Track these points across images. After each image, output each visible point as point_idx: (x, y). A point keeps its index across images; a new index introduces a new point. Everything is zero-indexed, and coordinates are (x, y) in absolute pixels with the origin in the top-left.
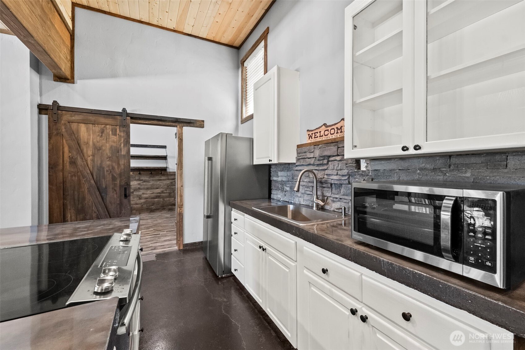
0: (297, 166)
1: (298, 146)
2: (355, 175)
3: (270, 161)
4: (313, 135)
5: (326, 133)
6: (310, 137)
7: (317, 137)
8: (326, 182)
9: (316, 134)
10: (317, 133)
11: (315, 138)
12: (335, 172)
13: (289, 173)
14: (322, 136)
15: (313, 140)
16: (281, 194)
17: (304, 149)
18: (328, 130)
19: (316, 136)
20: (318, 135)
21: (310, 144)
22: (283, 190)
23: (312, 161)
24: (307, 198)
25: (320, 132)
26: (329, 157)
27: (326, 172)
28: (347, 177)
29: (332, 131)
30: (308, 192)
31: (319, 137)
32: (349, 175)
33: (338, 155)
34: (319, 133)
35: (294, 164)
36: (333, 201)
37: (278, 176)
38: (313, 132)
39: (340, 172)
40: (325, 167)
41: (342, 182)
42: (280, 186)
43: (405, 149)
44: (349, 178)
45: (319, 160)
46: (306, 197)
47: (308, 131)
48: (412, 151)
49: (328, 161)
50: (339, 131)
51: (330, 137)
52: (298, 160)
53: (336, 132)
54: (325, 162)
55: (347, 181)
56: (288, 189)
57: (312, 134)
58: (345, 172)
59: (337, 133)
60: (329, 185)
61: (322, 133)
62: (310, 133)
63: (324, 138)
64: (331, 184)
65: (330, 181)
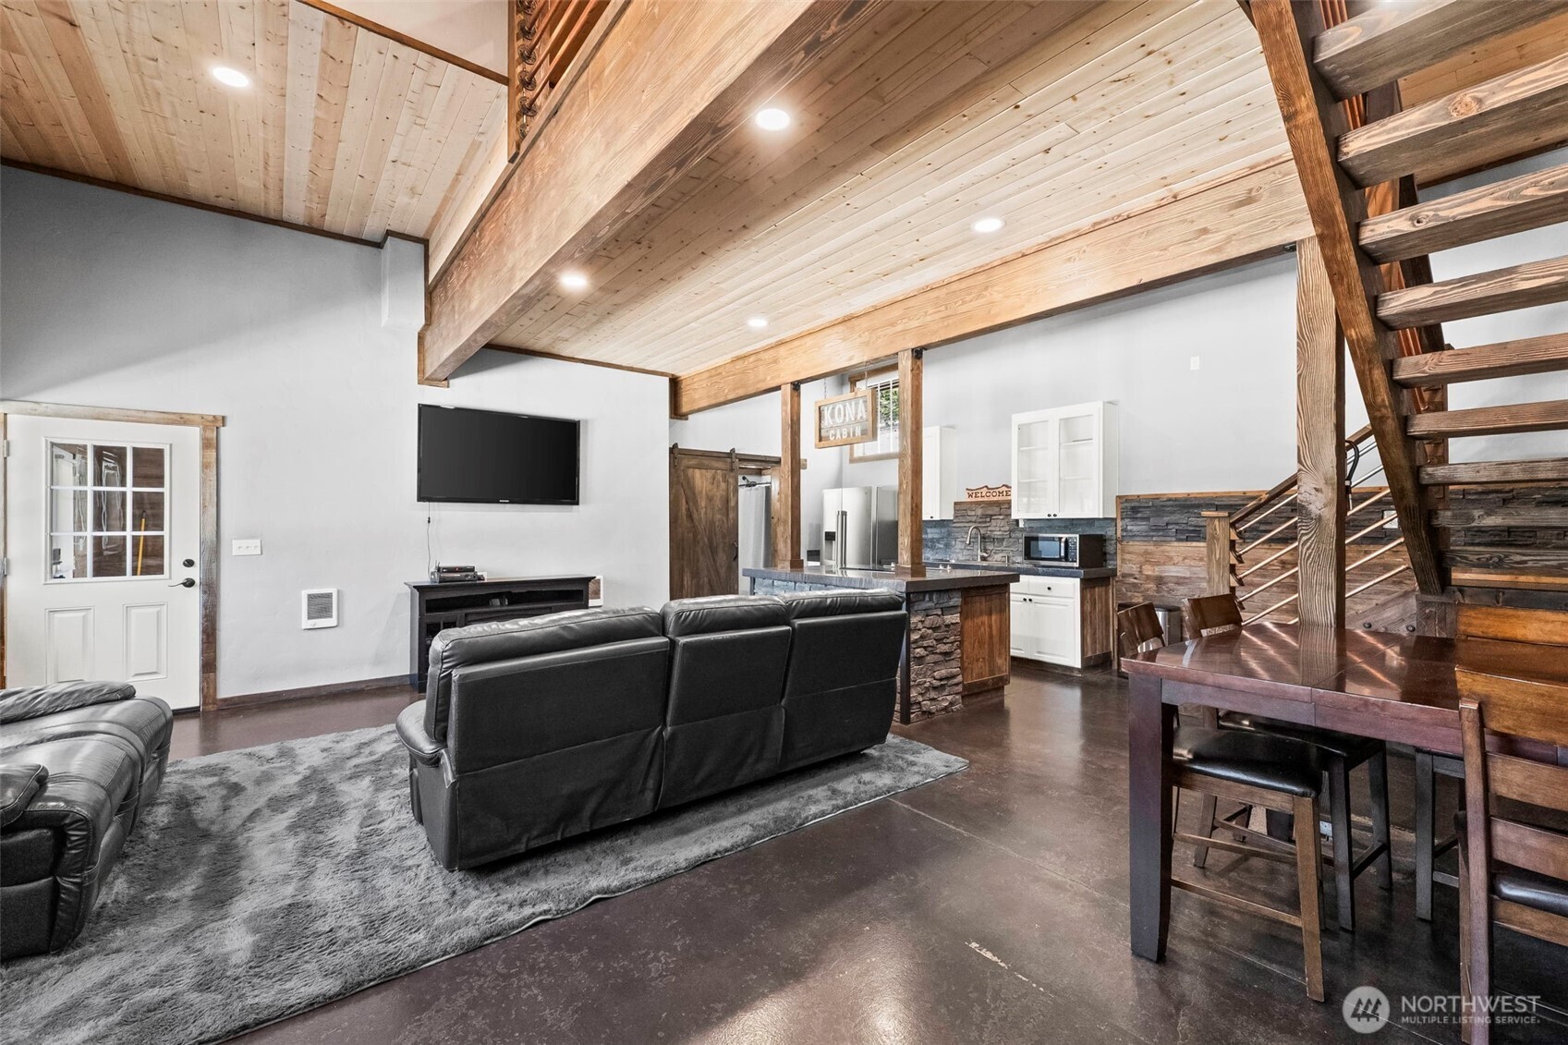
0: (954, 523)
1: (955, 503)
4: (974, 494)
5: (988, 494)
6: (970, 496)
7: (978, 497)
9: (976, 494)
10: (978, 493)
11: (975, 497)
12: (998, 529)
13: (943, 530)
14: (983, 496)
15: (973, 499)
16: (931, 552)
17: (964, 507)
18: (990, 492)
20: (979, 495)
21: (971, 503)
23: (974, 519)
25: (981, 493)
26: (992, 515)
27: (989, 529)
28: (1008, 533)
29: (994, 494)
31: (980, 497)
32: (1010, 531)
33: (1000, 515)
35: (951, 521)
37: (927, 533)
38: (973, 492)
39: (1002, 529)
40: (988, 524)
41: (1005, 536)
42: (929, 544)
43: (1049, 515)
44: (1010, 533)
45: (981, 518)
46: (965, 552)
47: (967, 490)
48: (1052, 517)
49: (995, 519)
50: (1004, 494)
51: (992, 499)
52: (956, 517)
53: (1000, 494)
54: (988, 520)
55: (1009, 536)
56: (942, 546)
57: (972, 494)
58: (1007, 528)
59: (1002, 495)
60: (992, 540)
61: (984, 494)
62: (970, 492)
63: (986, 499)
65: (993, 536)
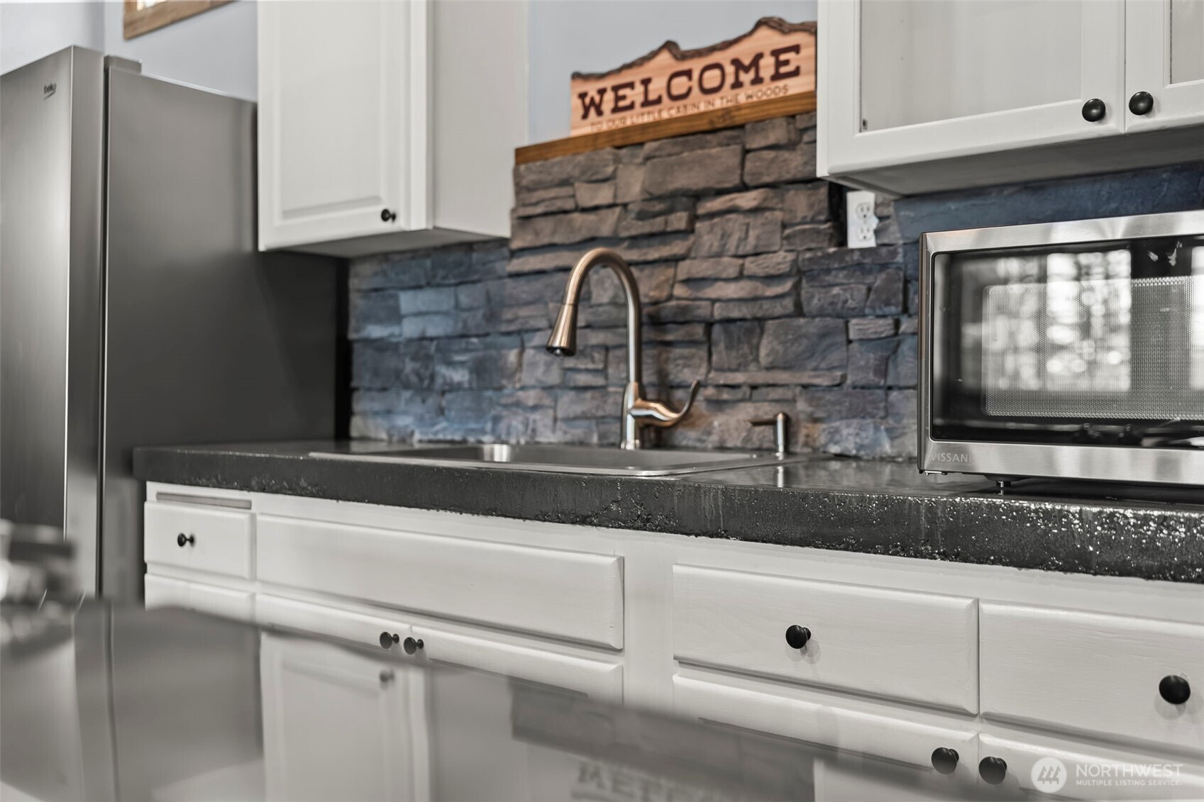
0: (514, 254)
1: (523, 155)
2: (828, 271)
3: (387, 216)
4: (609, 96)
5: (680, 85)
6: (591, 107)
7: (631, 106)
8: (683, 318)
9: (621, 92)
10: (631, 85)
11: (616, 110)
12: (729, 266)
13: (466, 296)
14: (658, 101)
15: (607, 122)
16: (418, 408)
17: (560, 166)
18: (688, 73)
19: (622, 104)
20: (636, 95)
21: (593, 140)
22: (425, 386)
23: (606, 224)
24: (578, 409)
25: (646, 82)
26: (698, 196)
27: (684, 269)
28: (787, 286)
29: (712, 78)
30: (583, 379)
31: (638, 105)
32: (799, 273)
33: (743, 188)
34: (639, 88)
35: (502, 242)
36: (718, 405)
37: (395, 316)
38: (608, 83)
39: (751, 266)
40: (677, 248)
41: (767, 308)
42: (409, 366)
43: (1095, 111)
44: (797, 287)
45: (642, 216)
46: (568, 404)
47: (577, 76)
49: (694, 218)
50: (746, 78)
51: (700, 104)
52: (522, 221)
53: (730, 79)
54: (679, 220)
55: (789, 303)
56: (459, 376)
57: (602, 92)
58: (781, 259)
59: (737, 84)
60: (699, 331)
61: (657, 88)
62: (592, 89)
63: (668, 111)
64: (709, 325)
65: (703, 310)
